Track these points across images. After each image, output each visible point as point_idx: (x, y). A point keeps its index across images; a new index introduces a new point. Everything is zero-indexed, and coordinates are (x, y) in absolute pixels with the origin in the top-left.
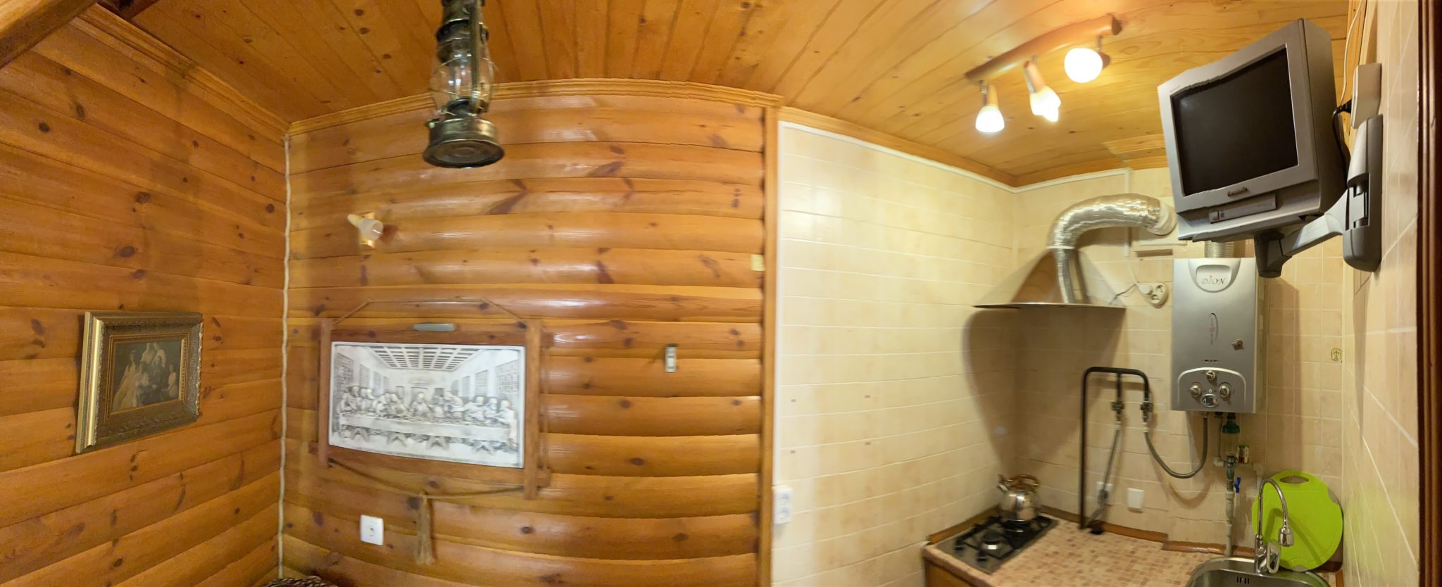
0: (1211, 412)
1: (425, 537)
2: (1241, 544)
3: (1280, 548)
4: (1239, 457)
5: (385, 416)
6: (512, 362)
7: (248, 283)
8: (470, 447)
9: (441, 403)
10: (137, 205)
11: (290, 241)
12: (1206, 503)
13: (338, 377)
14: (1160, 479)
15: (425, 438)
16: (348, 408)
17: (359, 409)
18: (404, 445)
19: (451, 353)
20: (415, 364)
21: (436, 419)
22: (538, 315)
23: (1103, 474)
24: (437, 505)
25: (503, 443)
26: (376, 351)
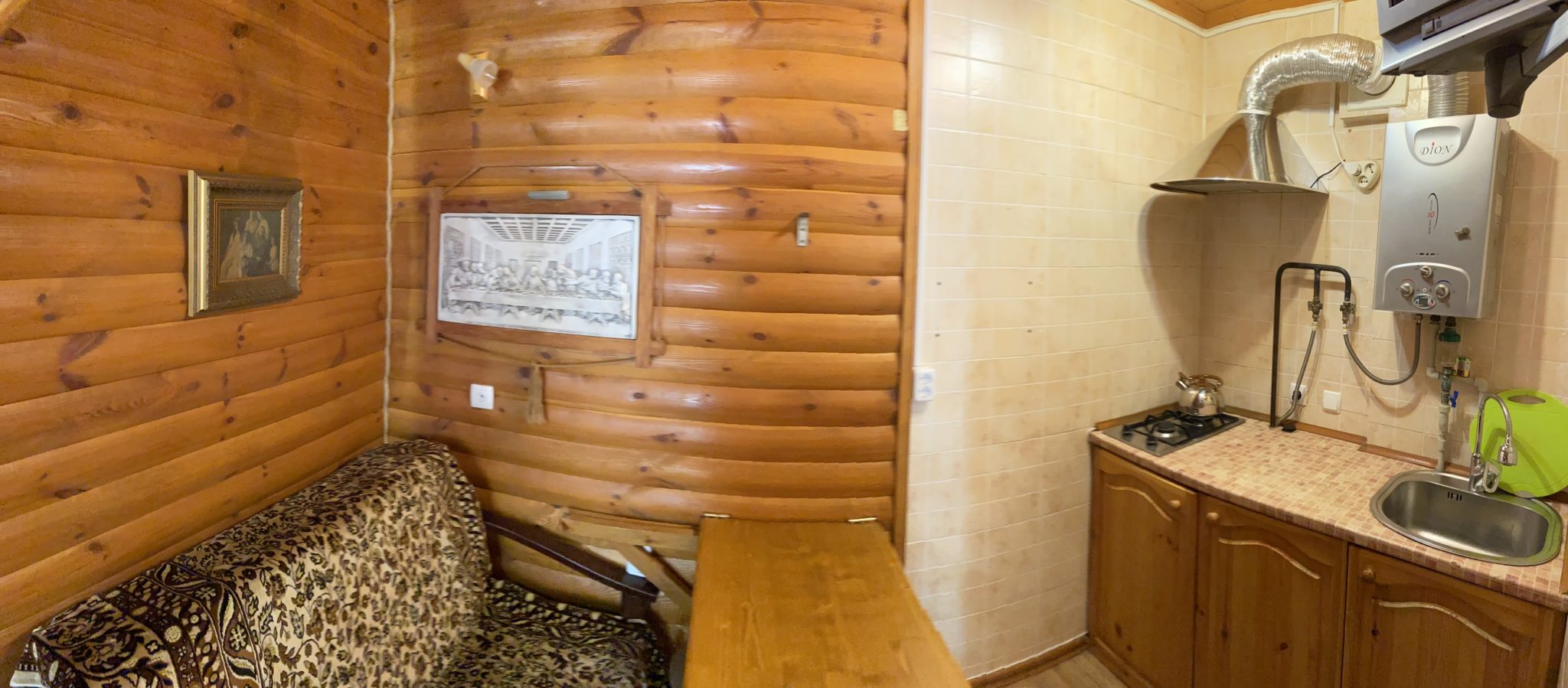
0: (1427, 316)
1: (537, 400)
2: (1455, 461)
3: (1501, 469)
4: (1458, 370)
5: (497, 289)
6: (626, 233)
7: (348, 146)
8: (583, 320)
9: (554, 276)
10: (234, 41)
11: (395, 92)
12: (1415, 415)
13: (447, 251)
14: (1361, 383)
15: (537, 311)
16: (459, 283)
17: (470, 283)
18: (517, 318)
19: (565, 224)
20: (529, 237)
21: (549, 292)
22: (655, 181)
23: (1297, 376)
24: (549, 374)
25: (616, 315)
26: (489, 223)
